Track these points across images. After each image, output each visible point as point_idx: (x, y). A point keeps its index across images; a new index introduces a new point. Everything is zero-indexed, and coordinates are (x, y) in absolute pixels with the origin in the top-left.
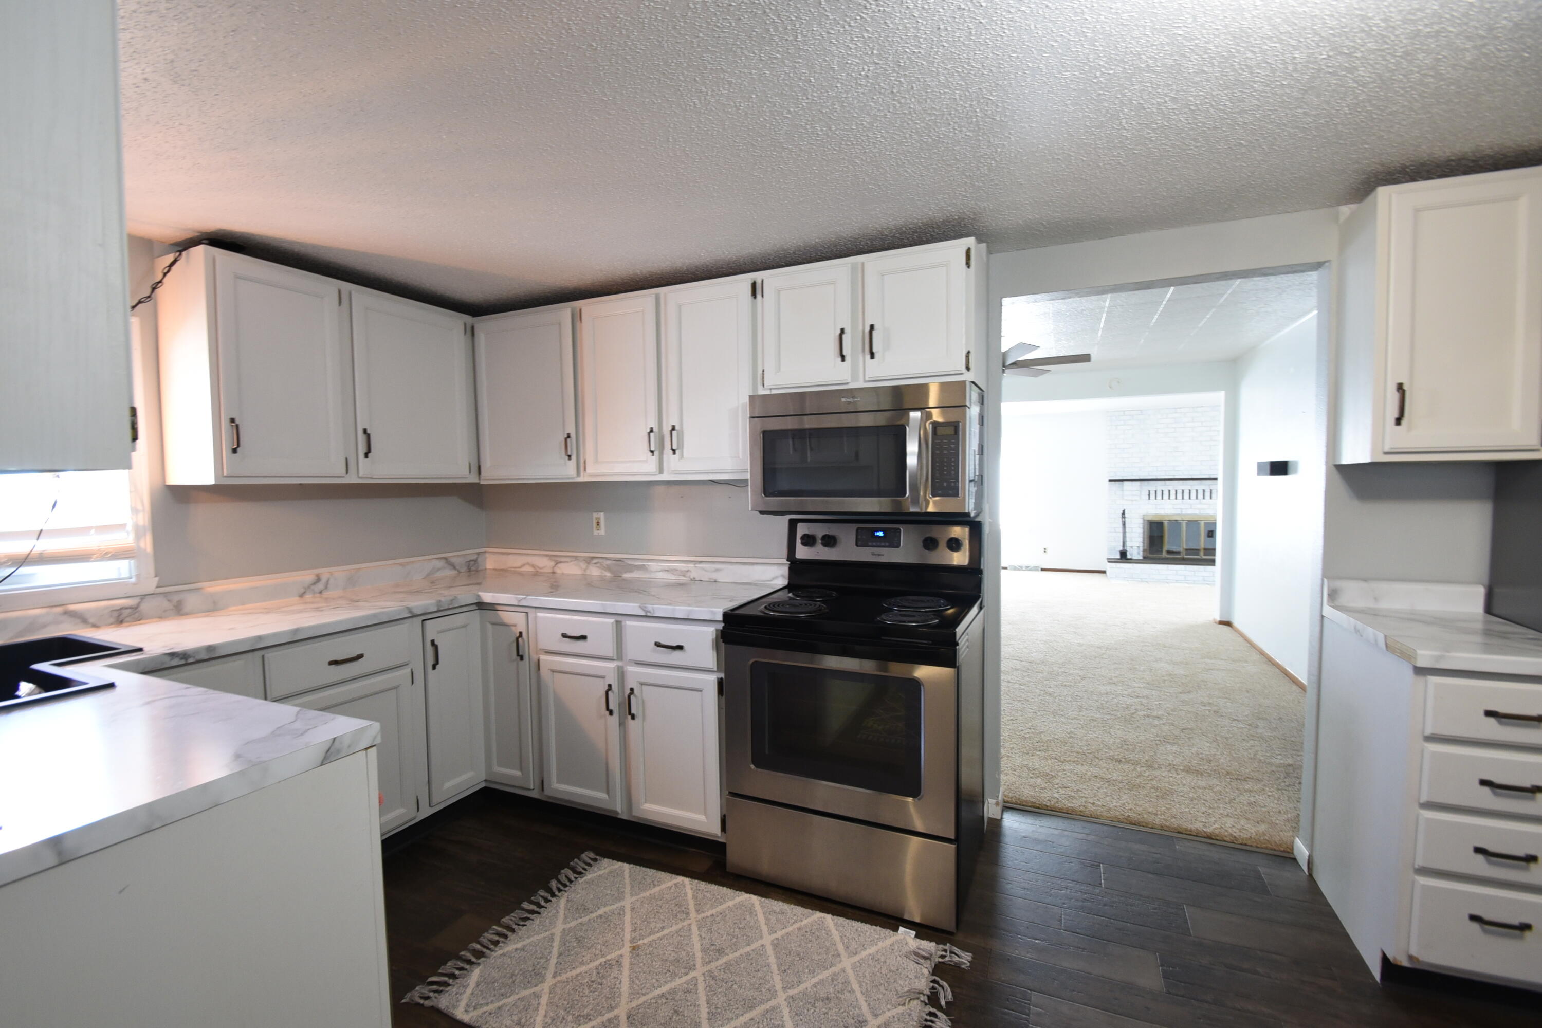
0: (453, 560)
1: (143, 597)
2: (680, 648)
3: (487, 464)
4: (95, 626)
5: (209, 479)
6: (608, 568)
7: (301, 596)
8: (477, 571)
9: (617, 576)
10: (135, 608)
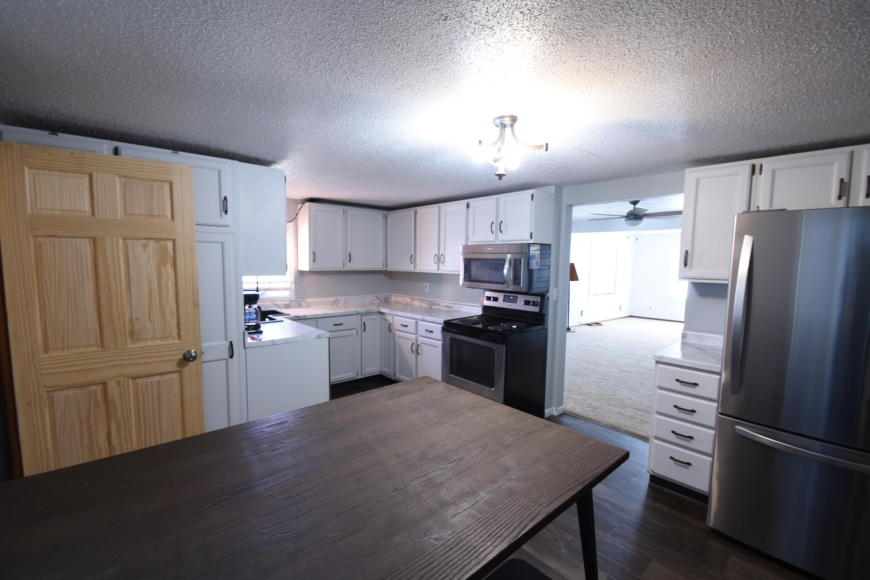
0: (380, 297)
1: (292, 301)
2: (432, 332)
3: (389, 264)
4: (281, 308)
5: (307, 269)
6: (428, 304)
7: (332, 305)
8: (388, 301)
9: (430, 308)
10: (290, 304)
